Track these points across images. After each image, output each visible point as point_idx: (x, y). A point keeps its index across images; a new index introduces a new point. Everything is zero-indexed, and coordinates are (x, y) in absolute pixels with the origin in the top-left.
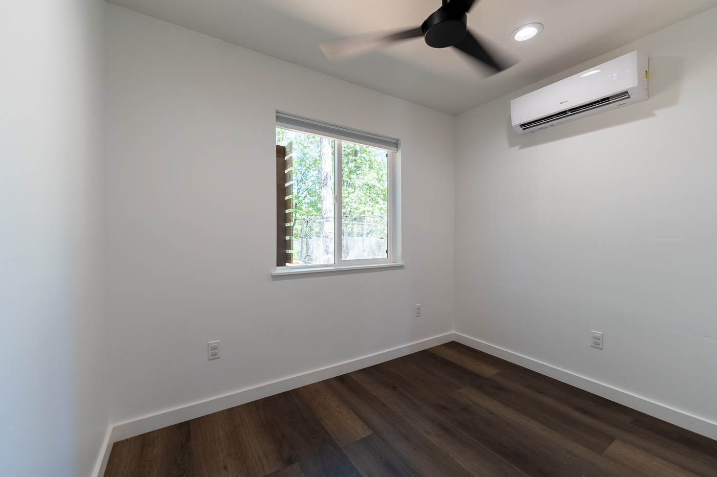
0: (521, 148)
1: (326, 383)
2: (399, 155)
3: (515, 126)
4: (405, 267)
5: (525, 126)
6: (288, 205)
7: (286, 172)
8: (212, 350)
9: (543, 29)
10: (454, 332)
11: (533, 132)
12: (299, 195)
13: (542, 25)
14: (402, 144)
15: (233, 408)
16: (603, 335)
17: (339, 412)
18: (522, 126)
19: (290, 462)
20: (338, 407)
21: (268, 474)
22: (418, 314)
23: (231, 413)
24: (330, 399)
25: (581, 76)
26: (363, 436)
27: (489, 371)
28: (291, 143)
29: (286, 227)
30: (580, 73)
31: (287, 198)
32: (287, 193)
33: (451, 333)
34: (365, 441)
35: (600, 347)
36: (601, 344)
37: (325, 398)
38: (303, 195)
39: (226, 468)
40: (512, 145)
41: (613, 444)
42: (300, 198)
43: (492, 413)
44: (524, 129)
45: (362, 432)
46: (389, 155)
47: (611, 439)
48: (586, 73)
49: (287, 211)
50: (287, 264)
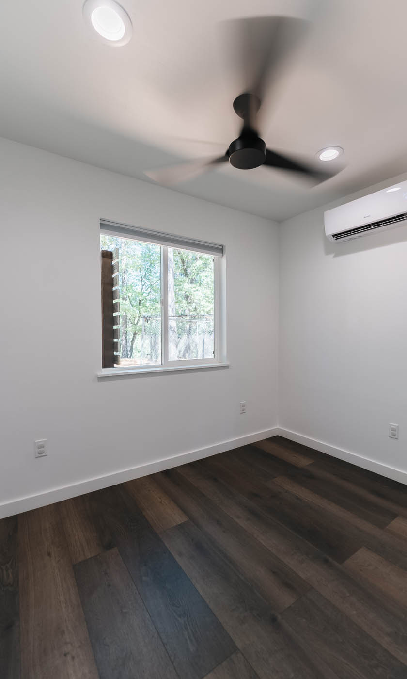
0: (335, 256)
1: (152, 477)
2: (224, 261)
3: (329, 236)
4: (230, 367)
5: (337, 236)
6: (116, 308)
7: (113, 277)
8: (38, 448)
9: (343, 151)
10: (278, 427)
11: (344, 241)
12: (143, 291)
13: (342, 149)
14: (227, 250)
15: (60, 503)
16: (398, 427)
17: (161, 503)
18: (334, 236)
19: (109, 546)
20: (160, 498)
21: (88, 558)
22: (243, 411)
23: (58, 507)
24: (153, 491)
25: (387, 192)
26: (180, 523)
27: (304, 462)
28: (117, 249)
29: (114, 330)
30: (386, 189)
31: (114, 302)
32: (114, 297)
33: (276, 428)
34: (181, 527)
35: (396, 437)
36: (397, 435)
37: (149, 491)
38: (147, 292)
39: (49, 554)
40: (328, 252)
41: (395, 520)
42: (145, 295)
43: (298, 498)
44: (336, 239)
45: (178, 518)
46: (215, 260)
47: (395, 516)
48: (389, 189)
49: (114, 315)
50: (115, 365)
